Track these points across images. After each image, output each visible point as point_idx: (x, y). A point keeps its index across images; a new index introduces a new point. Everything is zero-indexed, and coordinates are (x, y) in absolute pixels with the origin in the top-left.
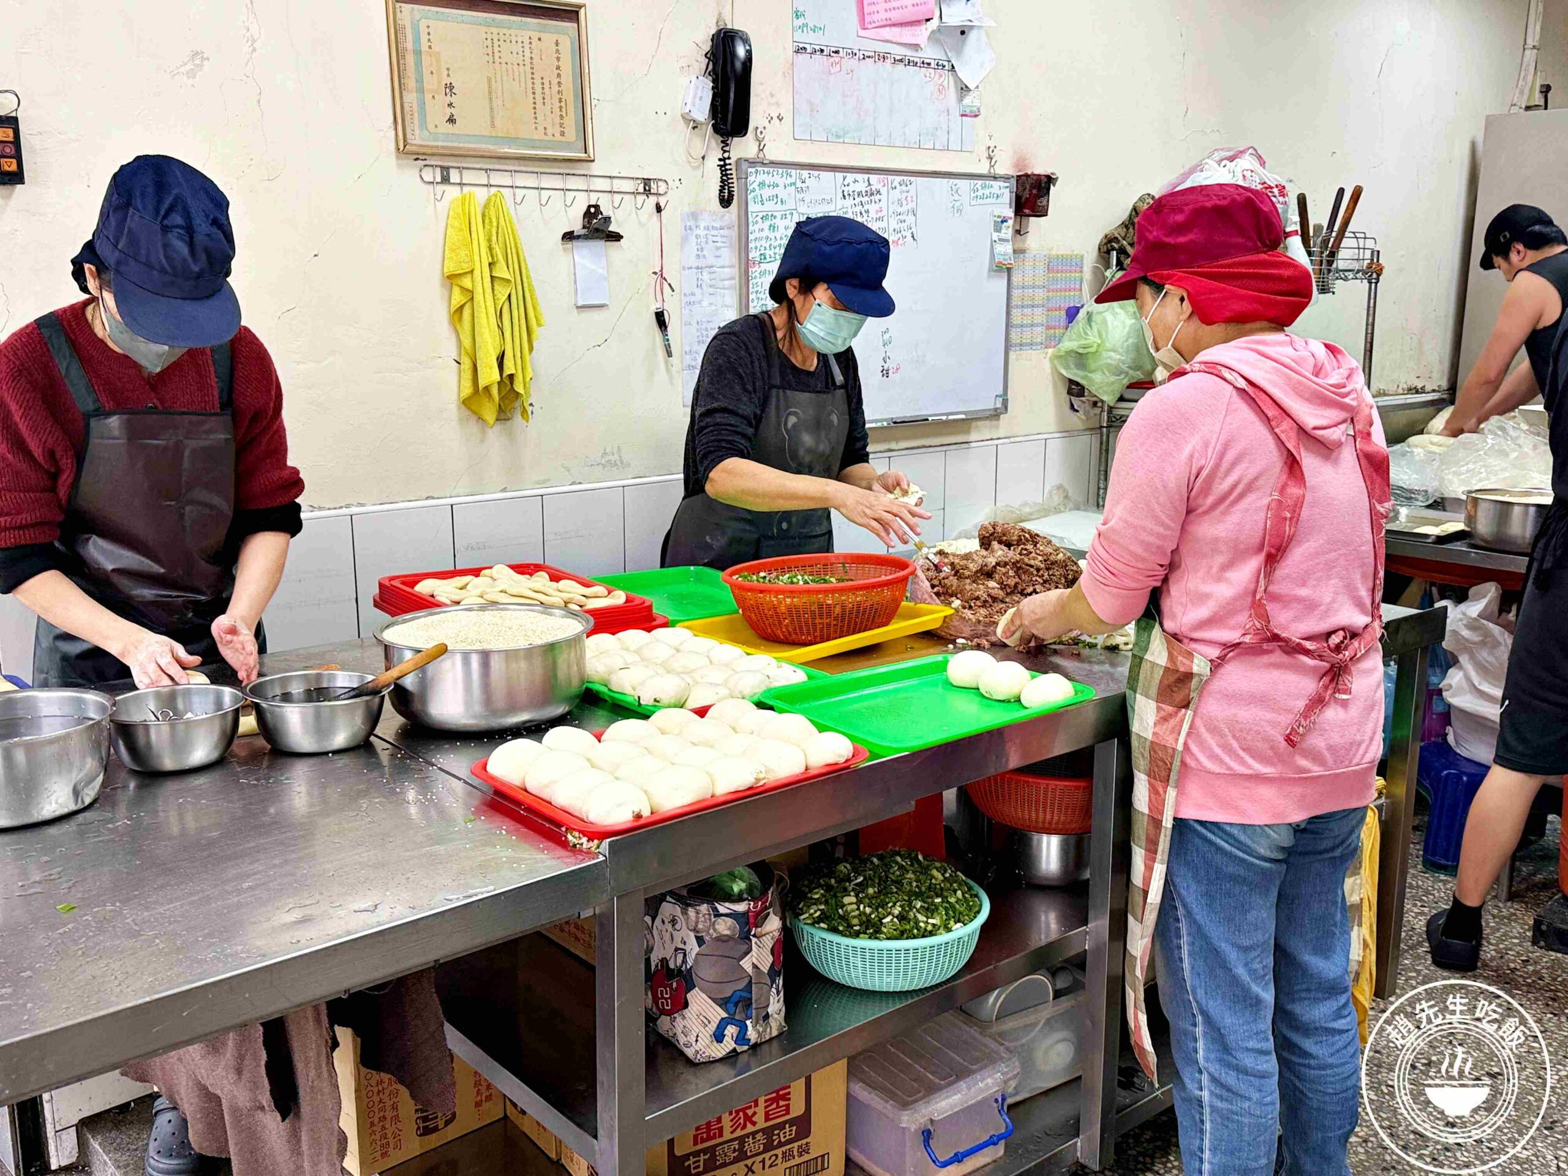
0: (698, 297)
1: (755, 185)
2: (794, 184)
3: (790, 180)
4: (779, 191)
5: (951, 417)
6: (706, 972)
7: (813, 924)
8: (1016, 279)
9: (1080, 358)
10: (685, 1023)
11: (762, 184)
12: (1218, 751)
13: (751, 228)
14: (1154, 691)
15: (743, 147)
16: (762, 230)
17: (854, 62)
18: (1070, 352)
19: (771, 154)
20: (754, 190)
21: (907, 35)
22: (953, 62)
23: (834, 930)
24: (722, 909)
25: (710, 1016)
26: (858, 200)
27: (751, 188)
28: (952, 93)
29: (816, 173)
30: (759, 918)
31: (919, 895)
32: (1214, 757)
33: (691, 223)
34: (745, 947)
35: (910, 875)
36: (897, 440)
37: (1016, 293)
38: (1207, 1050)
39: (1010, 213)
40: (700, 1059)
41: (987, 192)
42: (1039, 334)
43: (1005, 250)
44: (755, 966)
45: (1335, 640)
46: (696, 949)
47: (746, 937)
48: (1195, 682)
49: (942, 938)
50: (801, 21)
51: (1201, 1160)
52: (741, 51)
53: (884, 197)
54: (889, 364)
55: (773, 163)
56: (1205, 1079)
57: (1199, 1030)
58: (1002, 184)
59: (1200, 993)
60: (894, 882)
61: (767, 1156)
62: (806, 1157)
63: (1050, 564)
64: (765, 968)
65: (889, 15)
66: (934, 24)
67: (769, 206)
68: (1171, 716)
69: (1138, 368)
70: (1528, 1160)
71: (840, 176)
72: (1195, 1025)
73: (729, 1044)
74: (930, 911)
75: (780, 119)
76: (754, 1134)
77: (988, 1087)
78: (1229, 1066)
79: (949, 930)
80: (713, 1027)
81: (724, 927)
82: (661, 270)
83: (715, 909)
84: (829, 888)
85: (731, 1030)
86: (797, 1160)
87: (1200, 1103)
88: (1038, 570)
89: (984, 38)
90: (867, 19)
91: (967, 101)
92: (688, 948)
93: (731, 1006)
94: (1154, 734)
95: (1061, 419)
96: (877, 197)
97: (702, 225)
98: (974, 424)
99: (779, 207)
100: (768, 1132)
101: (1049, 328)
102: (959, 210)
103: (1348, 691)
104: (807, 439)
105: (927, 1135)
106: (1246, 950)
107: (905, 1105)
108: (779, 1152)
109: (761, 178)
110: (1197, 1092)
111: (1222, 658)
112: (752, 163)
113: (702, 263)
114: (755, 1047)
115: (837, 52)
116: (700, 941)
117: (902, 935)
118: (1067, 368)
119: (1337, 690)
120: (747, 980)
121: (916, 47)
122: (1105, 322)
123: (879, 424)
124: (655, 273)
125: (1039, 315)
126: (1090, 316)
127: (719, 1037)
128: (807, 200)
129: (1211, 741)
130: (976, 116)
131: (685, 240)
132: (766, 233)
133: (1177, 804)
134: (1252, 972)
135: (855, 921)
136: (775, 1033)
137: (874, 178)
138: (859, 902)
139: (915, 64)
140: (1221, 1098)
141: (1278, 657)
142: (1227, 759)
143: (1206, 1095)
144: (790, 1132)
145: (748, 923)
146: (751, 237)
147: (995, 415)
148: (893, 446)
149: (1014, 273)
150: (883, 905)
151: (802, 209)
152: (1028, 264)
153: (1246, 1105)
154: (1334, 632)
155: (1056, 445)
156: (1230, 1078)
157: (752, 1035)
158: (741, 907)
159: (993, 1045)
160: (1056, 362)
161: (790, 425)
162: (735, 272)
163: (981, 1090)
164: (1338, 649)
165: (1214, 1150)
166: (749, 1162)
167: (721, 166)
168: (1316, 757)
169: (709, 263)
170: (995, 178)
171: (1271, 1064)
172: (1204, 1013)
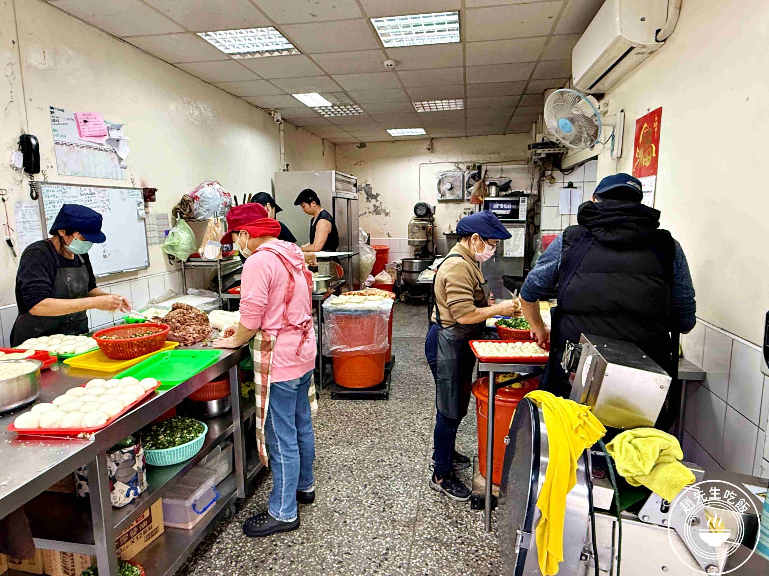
0: (25, 233)
1: (45, 191)
2: (61, 191)
3: (59, 189)
4: (56, 193)
5: (132, 270)
6: (121, 475)
7: (150, 449)
8: (147, 222)
9: (172, 247)
10: (114, 495)
11: (48, 191)
12: (281, 361)
13: (45, 207)
14: (259, 348)
15: (38, 177)
16: (50, 207)
17: (79, 149)
18: (168, 246)
19: (49, 180)
20: (44, 193)
21: (98, 140)
22: (116, 150)
23: (158, 448)
24: (124, 451)
25: (124, 489)
26: (87, 196)
27: (43, 192)
28: (116, 160)
29: (69, 187)
30: (138, 450)
31: (185, 429)
32: (280, 363)
33: (18, 205)
34: (134, 462)
35: (179, 423)
36: (112, 280)
37: (147, 226)
38: (281, 448)
39: (142, 200)
40: (122, 505)
41: (133, 193)
42: (156, 240)
43: (142, 213)
44: (138, 467)
45: (304, 324)
46: (116, 468)
47: (134, 458)
48: (272, 343)
49: (196, 440)
50: (56, 133)
51: (282, 480)
52: (33, 142)
53: (96, 195)
54: (106, 253)
55: (51, 183)
56: (282, 457)
57: (279, 443)
58: (138, 191)
59: (278, 433)
60: (175, 427)
61: (138, 535)
62: (152, 530)
63: (197, 316)
64: (141, 467)
65: (90, 133)
66: (107, 137)
67: (52, 199)
68: (266, 354)
69: (192, 249)
70: (348, 454)
71: (79, 188)
72: (277, 442)
73: (132, 497)
74: (189, 432)
75: (52, 167)
76: (132, 529)
77: (211, 483)
78: (288, 451)
79: (198, 437)
80: (125, 493)
81: (126, 457)
82: (8, 223)
83: (122, 452)
84: (151, 435)
85: (132, 492)
86: (149, 532)
87: (281, 464)
88: (194, 318)
89: (125, 142)
90: (82, 134)
91: (122, 163)
92: (112, 469)
93: (131, 484)
94: (262, 361)
95: (168, 268)
96: (94, 195)
97: (23, 206)
98: (139, 272)
99: (56, 199)
100: (138, 526)
101: (160, 238)
102: (125, 200)
103: (309, 338)
104: (75, 285)
105: (194, 506)
106: (289, 417)
107: (186, 499)
108: (142, 532)
109: (47, 188)
110: (280, 461)
111: (278, 334)
112: (43, 183)
113: (25, 220)
114: (140, 495)
115: (72, 145)
116: (117, 464)
117: (183, 443)
118: (168, 250)
119: (306, 338)
120: (135, 474)
121: (101, 144)
122: (179, 235)
123: (105, 275)
124: (4, 225)
125: (156, 234)
126: (173, 233)
127: (128, 495)
128: (67, 196)
129: (279, 358)
130: (126, 168)
131: (16, 212)
132: (52, 208)
133: (271, 379)
134: (291, 423)
135: (166, 443)
136: (146, 488)
137: (92, 189)
138: (165, 436)
139: (102, 150)
140: (287, 461)
141: (293, 331)
142: (283, 362)
143: (282, 461)
144: (145, 523)
145: (134, 453)
146: (45, 210)
147: (146, 268)
148: (111, 282)
149: (146, 220)
150: (174, 435)
151: (65, 199)
152: (150, 217)
153: (294, 460)
154: (304, 322)
155: (167, 276)
156: (288, 454)
157: (139, 491)
158: (131, 448)
159: (207, 471)
160: (164, 249)
161: (68, 280)
162: (40, 223)
163: (209, 485)
164: (305, 327)
165: (285, 476)
166: (132, 540)
167: (30, 185)
168: (304, 357)
169: (28, 220)
170: (136, 189)
171: (297, 447)
172: (280, 438)
